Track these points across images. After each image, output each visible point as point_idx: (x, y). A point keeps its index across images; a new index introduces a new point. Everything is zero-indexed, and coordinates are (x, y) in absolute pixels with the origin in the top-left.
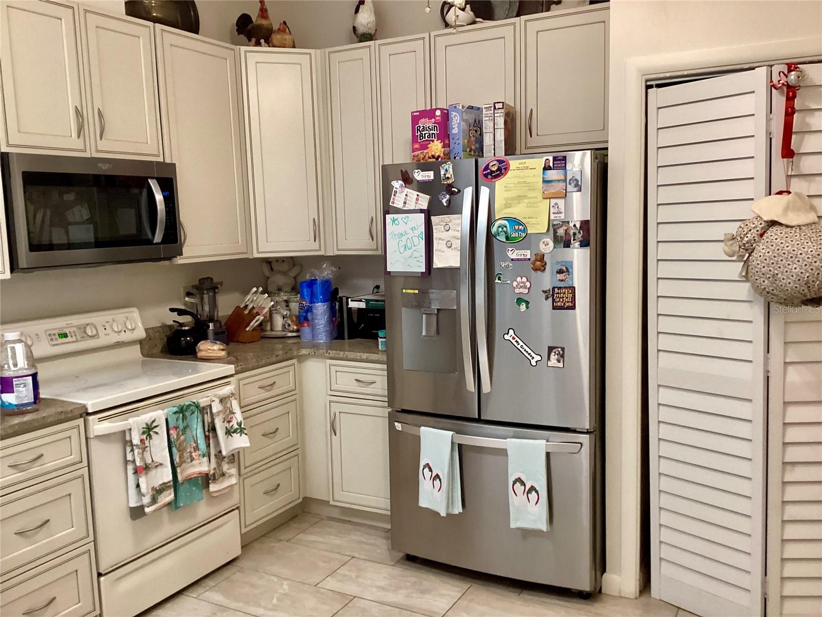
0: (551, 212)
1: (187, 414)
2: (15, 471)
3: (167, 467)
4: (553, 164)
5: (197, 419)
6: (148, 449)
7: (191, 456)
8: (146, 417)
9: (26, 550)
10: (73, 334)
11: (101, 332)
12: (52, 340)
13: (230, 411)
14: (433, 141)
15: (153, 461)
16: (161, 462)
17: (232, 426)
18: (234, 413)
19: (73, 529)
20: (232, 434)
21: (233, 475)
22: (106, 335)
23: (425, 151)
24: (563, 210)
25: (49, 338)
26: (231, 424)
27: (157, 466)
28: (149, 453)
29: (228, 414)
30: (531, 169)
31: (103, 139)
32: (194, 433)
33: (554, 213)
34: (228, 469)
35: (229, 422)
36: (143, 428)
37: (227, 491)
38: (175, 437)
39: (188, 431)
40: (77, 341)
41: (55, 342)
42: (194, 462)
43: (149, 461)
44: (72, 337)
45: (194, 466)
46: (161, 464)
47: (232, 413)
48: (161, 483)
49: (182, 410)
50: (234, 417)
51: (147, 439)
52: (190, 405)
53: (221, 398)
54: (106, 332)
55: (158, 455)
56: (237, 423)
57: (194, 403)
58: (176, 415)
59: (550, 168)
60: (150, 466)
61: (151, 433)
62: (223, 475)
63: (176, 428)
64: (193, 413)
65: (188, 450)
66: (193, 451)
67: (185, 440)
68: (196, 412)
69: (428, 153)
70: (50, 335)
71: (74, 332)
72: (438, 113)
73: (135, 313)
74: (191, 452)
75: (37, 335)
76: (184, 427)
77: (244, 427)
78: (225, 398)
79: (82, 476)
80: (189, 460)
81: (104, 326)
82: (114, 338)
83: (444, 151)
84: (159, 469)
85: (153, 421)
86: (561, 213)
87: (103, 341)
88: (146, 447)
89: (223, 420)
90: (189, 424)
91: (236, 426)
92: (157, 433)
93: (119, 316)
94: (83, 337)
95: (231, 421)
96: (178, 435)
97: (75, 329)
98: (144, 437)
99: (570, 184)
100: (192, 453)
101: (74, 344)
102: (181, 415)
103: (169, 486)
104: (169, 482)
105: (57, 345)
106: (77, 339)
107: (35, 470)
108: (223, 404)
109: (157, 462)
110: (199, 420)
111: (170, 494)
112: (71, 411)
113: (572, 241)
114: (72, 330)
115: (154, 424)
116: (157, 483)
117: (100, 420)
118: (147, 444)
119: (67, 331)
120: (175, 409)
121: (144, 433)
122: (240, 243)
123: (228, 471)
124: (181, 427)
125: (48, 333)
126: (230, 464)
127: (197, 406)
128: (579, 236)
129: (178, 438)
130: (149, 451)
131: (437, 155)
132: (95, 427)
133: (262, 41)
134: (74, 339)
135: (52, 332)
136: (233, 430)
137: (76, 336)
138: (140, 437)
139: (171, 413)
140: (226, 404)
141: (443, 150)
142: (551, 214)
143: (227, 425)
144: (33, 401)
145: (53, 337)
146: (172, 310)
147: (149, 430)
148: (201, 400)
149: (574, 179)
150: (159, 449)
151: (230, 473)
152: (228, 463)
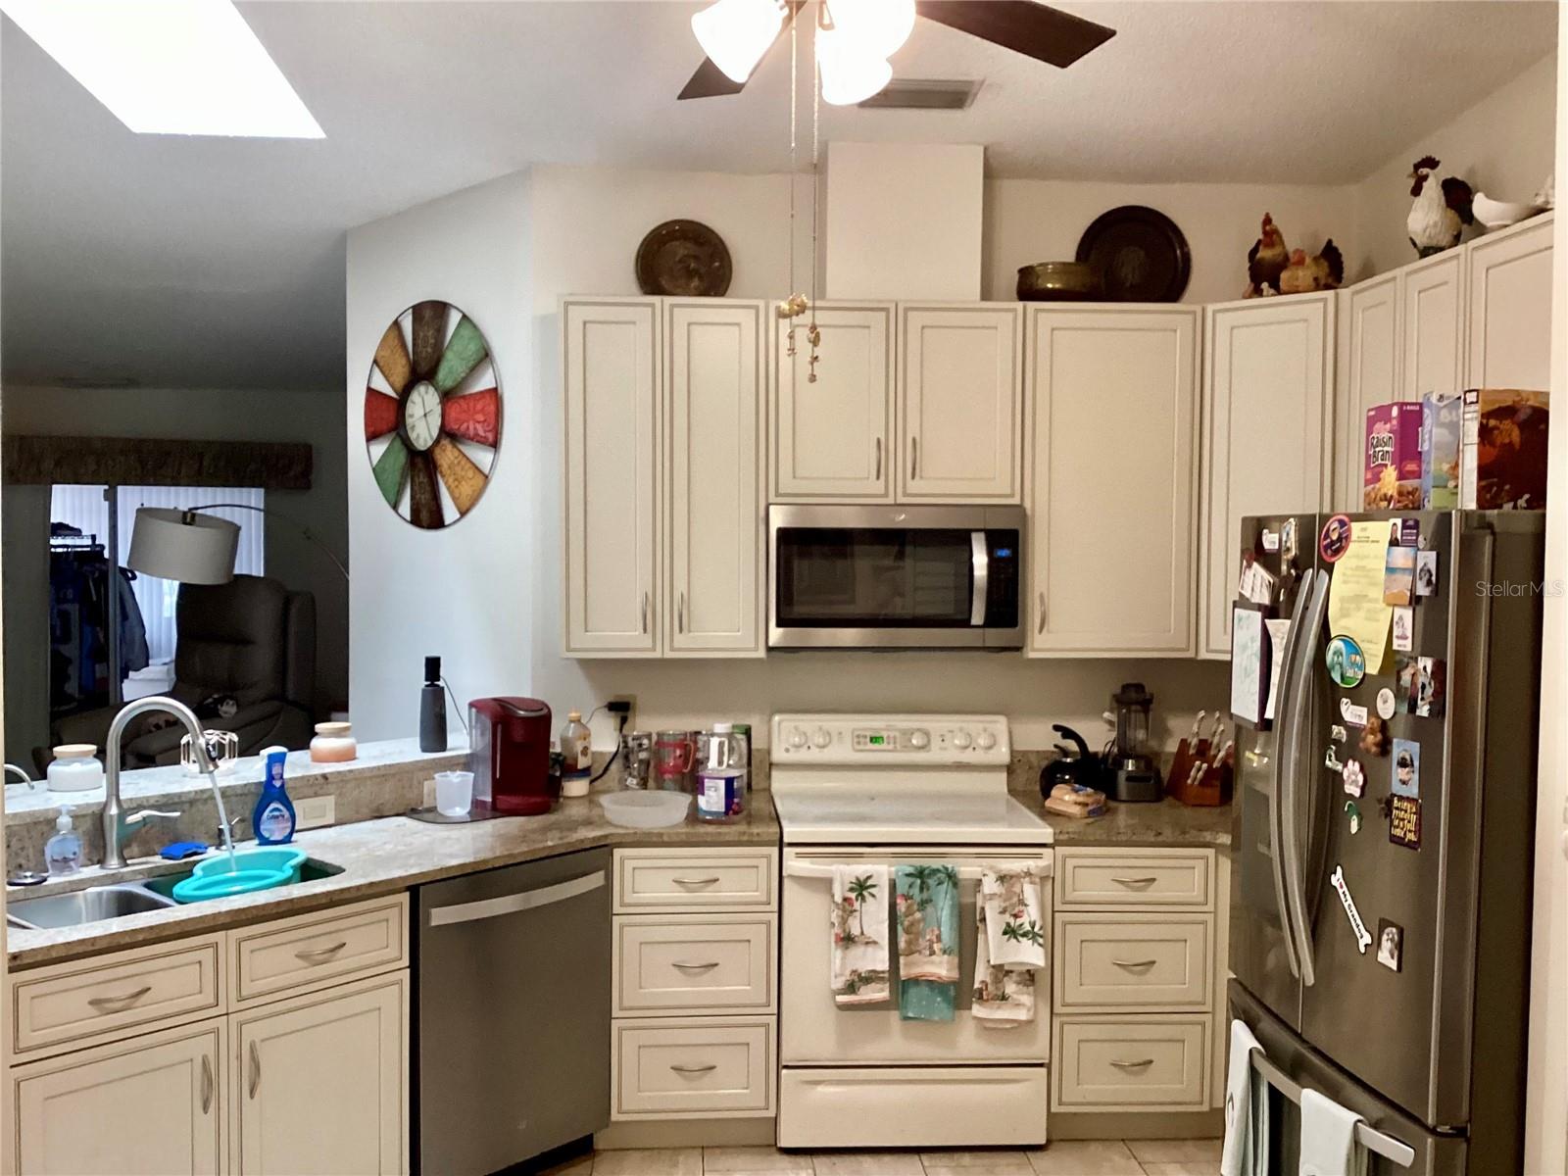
0: (1395, 634)
1: (931, 882)
2: (681, 889)
3: (882, 949)
4: (1402, 536)
5: (946, 893)
6: (857, 914)
7: (931, 947)
8: (860, 869)
9: (684, 990)
10: (892, 741)
11: (936, 743)
12: (859, 743)
13: (1019, 900)
14: (1386, 465)
15: (862, 933)
16: (876, 940)
17: (1021, 925)
18: (1026, 905)
19: (748, 988)
20: (1020, 939)
21: (1024, 1005)
22: (941, 749)
23: (1377, 486)
24: (1409, 634)
25: (856, 740)
26: (1019, 921)
27: (867, 943)
28: (859, 921)
29: (1014, 906)
30: (1373, 541)
31: (917, 477)
32: (939, 913)
33: (1398, 637)
34: (1014, 993)
35: (1016, 916)
36: (851, 883)
37: (1008, 1026)
38: (903, 910)
39: (930, 909)
40: (894, 750)
41: (861, 747)
42: (933, 957)
43: (855, 931)
44: (889, 743)
45: (933, 963)
46: (875, 943)
47: (1022, 902)
48: (870, 968)
49: (921, 874)
50: (1025, 912)
51: (857, 900)
52: (938, 871)
53: (1002, 874)
54: (943, 745)
55: (874, 927)
56: (1030, 923)
57: (947, 869)
58: (911, 880)
59: (1397, 545)
60: (856, 939)
61: (865, 893)
62: (1004, 998)
63: (907, 897)
64: (940, 883)
65: (928, 937)
66: (935, 940)
67: (923, 919)
68: (946, 884)
69: (1379, 489)
70: (858, 736)
71: (895, 738)
72: (1395, 412)
73: (1000, 724)
74: (931, 942)
75: (840, 733)
76: (922, 900)
77: (1041, 932)
78: (1012, 877)
79: (768, 924)
80: (928, 953)
81: (942, 736)
82: (951, 756)
83: (1400, 486)
84: (870, 949)
85: (869, 877)
86: (1406, 638)
87: (934, 755)
88: (855, 911)
89: (1001, 910)
90: (934, 898)
91: (1027, 927)
92: (873, 896)
93: (974, 724)
94: (905, 747)
95: (1021, 917)
96: (909, 907)
97: (897, 734)
98: (853, 895)
99: (1421, 579)
100: (933, 943)
101: (890, 754)
102: (919, 881)
103: (883, 978)
104: (883, 972)
105: (862, 751)
106: (895, 747)
107: (707, 895)
108: (1005, 884)
109: (870, 938)
110: (948, 896)
111: (882, 990)
112: (758, 834)
113: (1419, 702)
114: (892, 734)
115: (869, 883)
116: (864, 967)
117: (799, 855)
118: (857, 905)
119: (885, 734)
120: (910, 870)
121: (851, 890)
122: (1172, 631)
123: (1015, 996)
124: (918, 897)
125: (856, 733)
126: (1021, 986)
127: (951, 877)
128: (1429, 691)
129: (909, 913)
130: (859, 918)
131: (1390, 493)
132: (790, 863)
133: (1265, 285)
134: (891, 747)
135: (862, 733)
136: (1021, 932)
137: (895, 743)
138: (843, 893)
139: (900, 874)
140: (1012, 886)
141: (1398, 483)
142: (1395, 641)
143: (1012, 921)
144: (723, 810)
145: (862, 740)
146: (1057, 728)
147: (861, 887)
148: (962, 869)
149: (1426, 568)
150: (874, 918)
151: (1016, 1000)
152: (1018, 983)
